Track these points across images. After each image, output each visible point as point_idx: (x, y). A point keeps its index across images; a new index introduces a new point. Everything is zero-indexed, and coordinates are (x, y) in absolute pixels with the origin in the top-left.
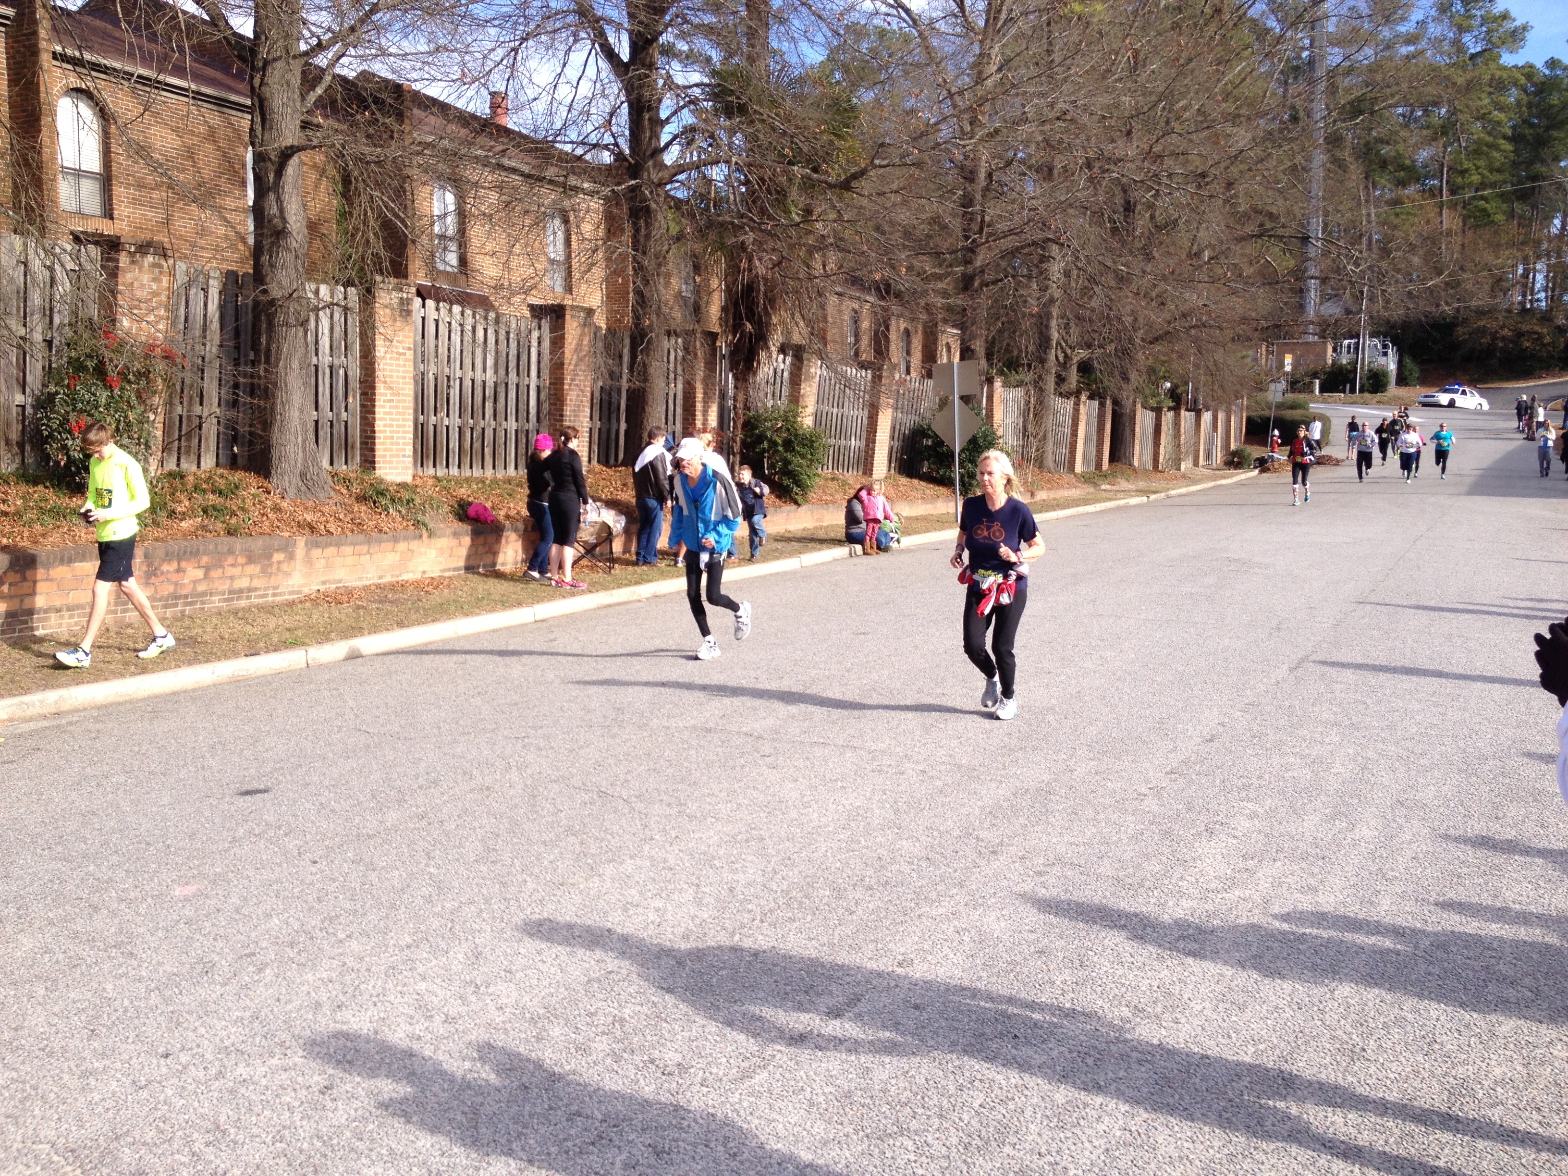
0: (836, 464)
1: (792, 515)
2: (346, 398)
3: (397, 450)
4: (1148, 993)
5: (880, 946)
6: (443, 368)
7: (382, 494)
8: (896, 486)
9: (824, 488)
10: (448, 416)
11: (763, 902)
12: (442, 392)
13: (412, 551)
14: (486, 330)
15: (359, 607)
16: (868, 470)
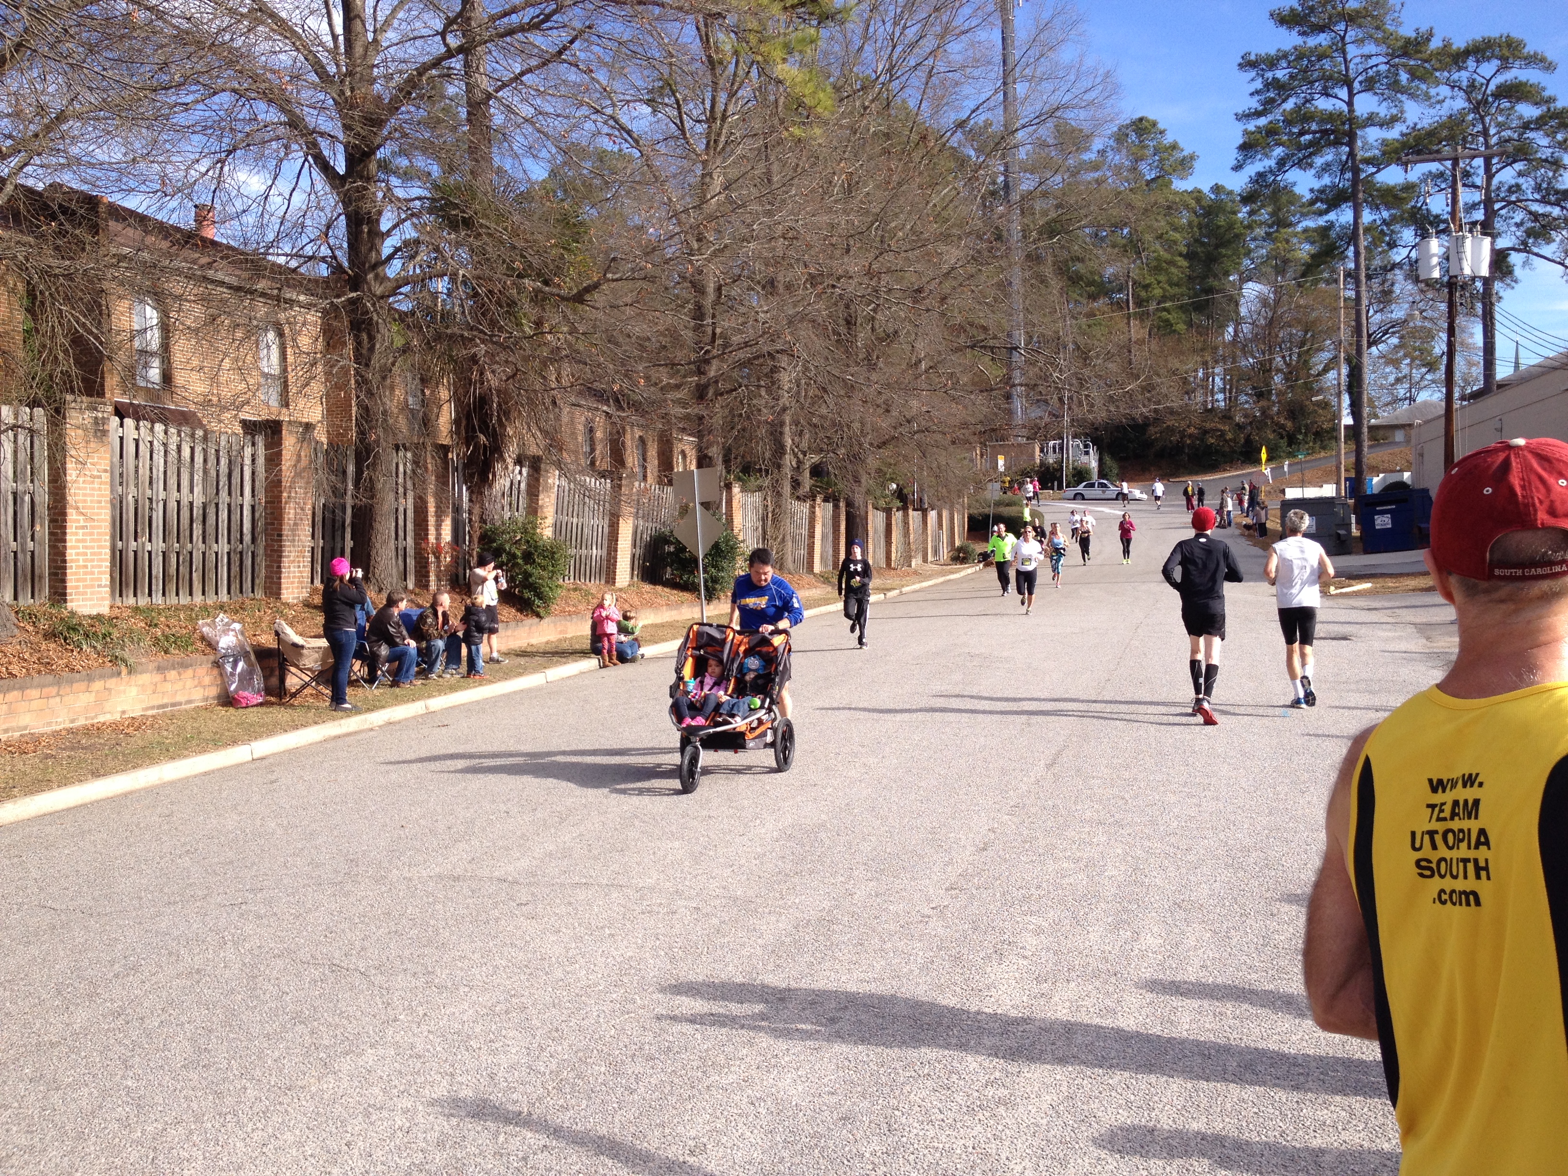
0: (578, 574)
1: (534, 628)
2: (33, 526)
3: (92, 580)
4: (964, 1156)
5: (667, 1131)
6: (144, 490)
7: (74, 629)
8: (640, 594)
9: (566, 599)
10: (150, 541)
11: (529, 1089)
12: (143, 516)
13: (109, 690)
14: (192, 449)
15: (48, 756)
16: (610, 578)
